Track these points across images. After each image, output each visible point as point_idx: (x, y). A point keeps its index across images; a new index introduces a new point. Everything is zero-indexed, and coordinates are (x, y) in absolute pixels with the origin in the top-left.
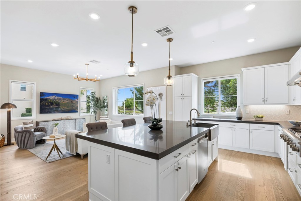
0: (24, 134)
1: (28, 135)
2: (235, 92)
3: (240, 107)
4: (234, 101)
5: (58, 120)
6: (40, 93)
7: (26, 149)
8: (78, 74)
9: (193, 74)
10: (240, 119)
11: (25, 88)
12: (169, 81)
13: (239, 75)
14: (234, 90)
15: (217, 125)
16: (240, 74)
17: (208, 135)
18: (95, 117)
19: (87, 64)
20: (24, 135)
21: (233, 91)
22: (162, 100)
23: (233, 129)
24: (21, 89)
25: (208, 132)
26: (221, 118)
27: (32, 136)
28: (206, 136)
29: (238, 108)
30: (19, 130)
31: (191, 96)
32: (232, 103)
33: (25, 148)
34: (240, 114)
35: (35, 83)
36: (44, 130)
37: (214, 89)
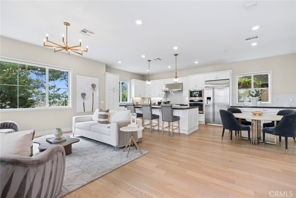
22: (95, 91)
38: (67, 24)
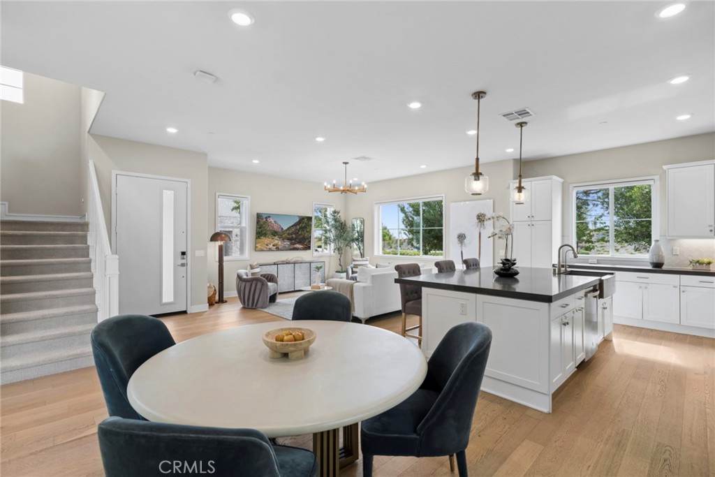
0: (252, 283)
1: (259, 285)
2: (645, 210)
3: (659, 242)
4: (644, 229)
5: (284, 263)
6: (256, 214)
7: (256, 309)
8: (334, 182)
9: (554, 177)
10: (658, 267)
12: (520, 196)
13: (657, 178)
14: (644, 206)
15: (612, 274)
16: (658, 176)
17: (598, 288)
18: (340, 260)
19: (346, 163)
20: (254, 286)
21: (641, 207)
22: (484, 228)
23: (643, 285)
25: (598, 282)
26: (614, 264)
27: (265, 289)
28: (594, 290)
29: (655, 244)
30: (245, 277)
31: (551, 220)
32: (640, 234)
33: (254, 307)
34: (659, 256)
35: (249, 197)
36: (275, 279)
37: (585, 198)
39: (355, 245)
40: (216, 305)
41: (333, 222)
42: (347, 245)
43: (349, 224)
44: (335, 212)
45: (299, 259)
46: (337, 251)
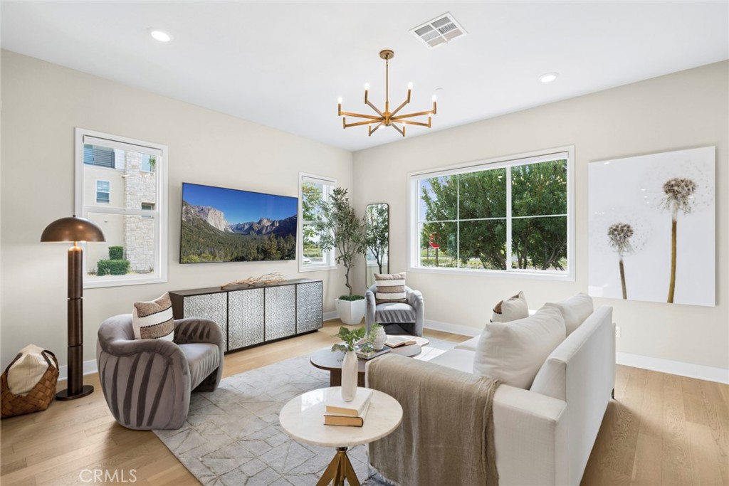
0: (141, 358)
1: (158, 364)
5: (241, 287)
6: (181, 185)
7: (150, 431)
11: (108, 194)
18: (347, 276)
20: (141, 367)
22: (688, 210)
24: (98, 197)
27: (176, 368)
30: (121, 340)
33: (144, 426)
35: (165, 148)
36: (212, 333)
38: (387, 54)
39: (369, 250)
40: (58, 405)
41: (335, 210)
42: (359, 251)
43: (359, 215)
44: (338, 192)
45: (274, 279)
46: (342, 262)
